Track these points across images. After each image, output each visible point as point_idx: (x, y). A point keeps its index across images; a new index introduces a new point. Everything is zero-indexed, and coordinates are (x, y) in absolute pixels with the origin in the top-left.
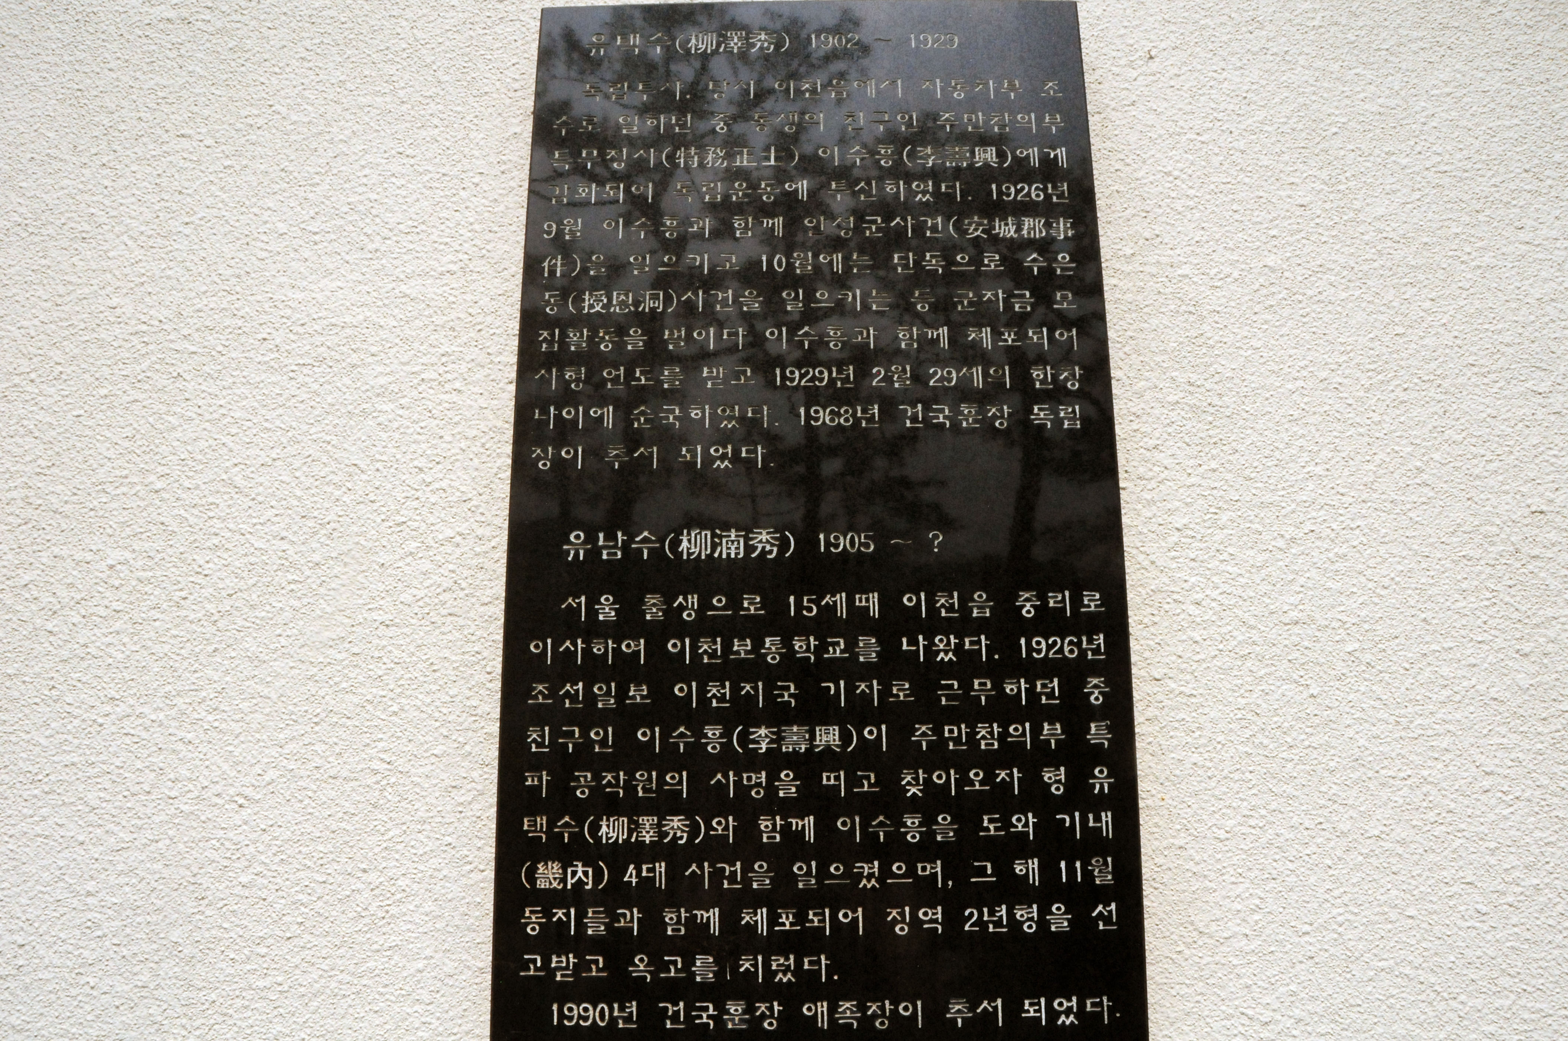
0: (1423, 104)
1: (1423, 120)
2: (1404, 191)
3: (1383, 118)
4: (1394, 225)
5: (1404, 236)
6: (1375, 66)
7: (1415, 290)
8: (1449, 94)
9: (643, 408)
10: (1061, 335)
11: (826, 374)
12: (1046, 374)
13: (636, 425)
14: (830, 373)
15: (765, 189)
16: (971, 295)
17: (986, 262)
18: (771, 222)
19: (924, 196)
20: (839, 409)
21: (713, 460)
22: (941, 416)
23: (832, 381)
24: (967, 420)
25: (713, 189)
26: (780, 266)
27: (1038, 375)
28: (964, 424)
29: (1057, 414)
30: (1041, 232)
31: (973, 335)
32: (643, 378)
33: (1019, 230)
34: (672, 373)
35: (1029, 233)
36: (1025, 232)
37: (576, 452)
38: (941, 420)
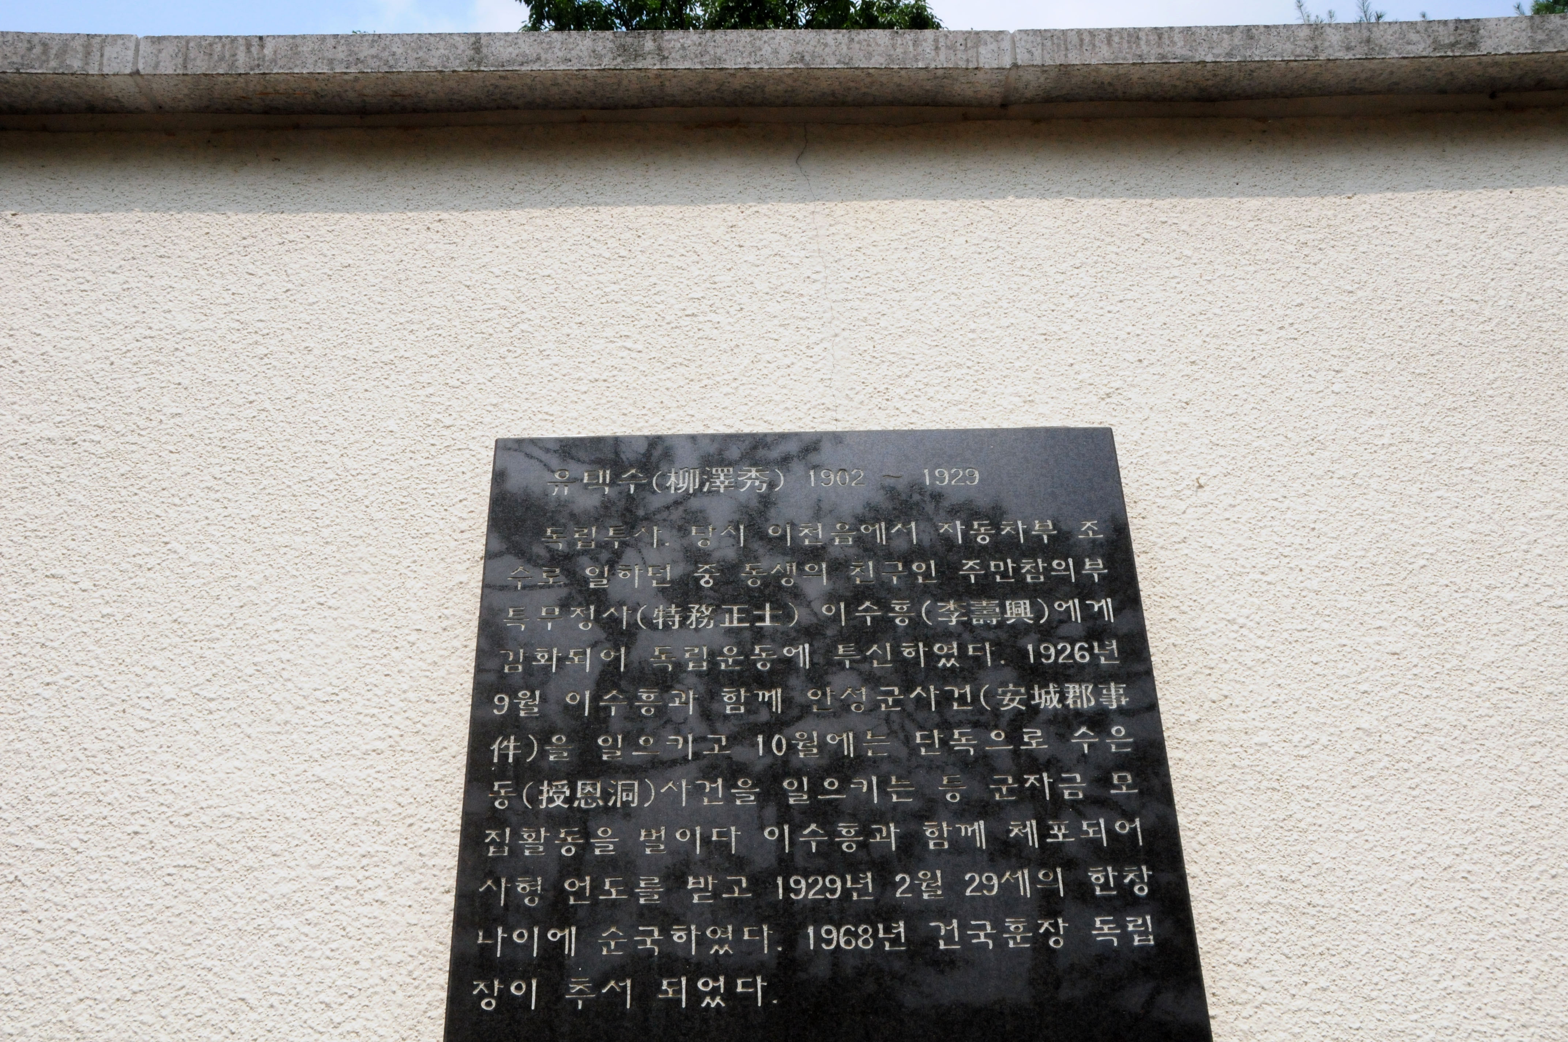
0: (1522, 529)
1: (1525, 547)
2: (1515, 630)
3: (1477, 546)
4: (1508, 672)
5: (1522, 685)
6: (1460, 487)
7: (1547, 750)
8: (1550, 517)
9: (613, 929)
10: (1122, 827)
11: (839, 884)
12: (1107, 877)
13: (605, 952)
14: (844, 882)
15: (760, 655)
16: (1010, 781)
17: (1026, 739)
18: (767, 695)
19: (948, 660)
20: (857, 927)
21: (702, 996)
22: (982, 934)
23: (847, 893)
24: (1014, 939)
25: (697, 654)
26: (779, 747)
27: (1098, 879)
28: (1011, 944)
29: (1124, 927)
30: (1089, 700)
31: (1016, 831)
32: (613, 891)
33: (1063, 698)
34: (649, 885)
35: (1075, 702)
36: (1070, 701)
37: (529, 986)
38: (982, 940)
